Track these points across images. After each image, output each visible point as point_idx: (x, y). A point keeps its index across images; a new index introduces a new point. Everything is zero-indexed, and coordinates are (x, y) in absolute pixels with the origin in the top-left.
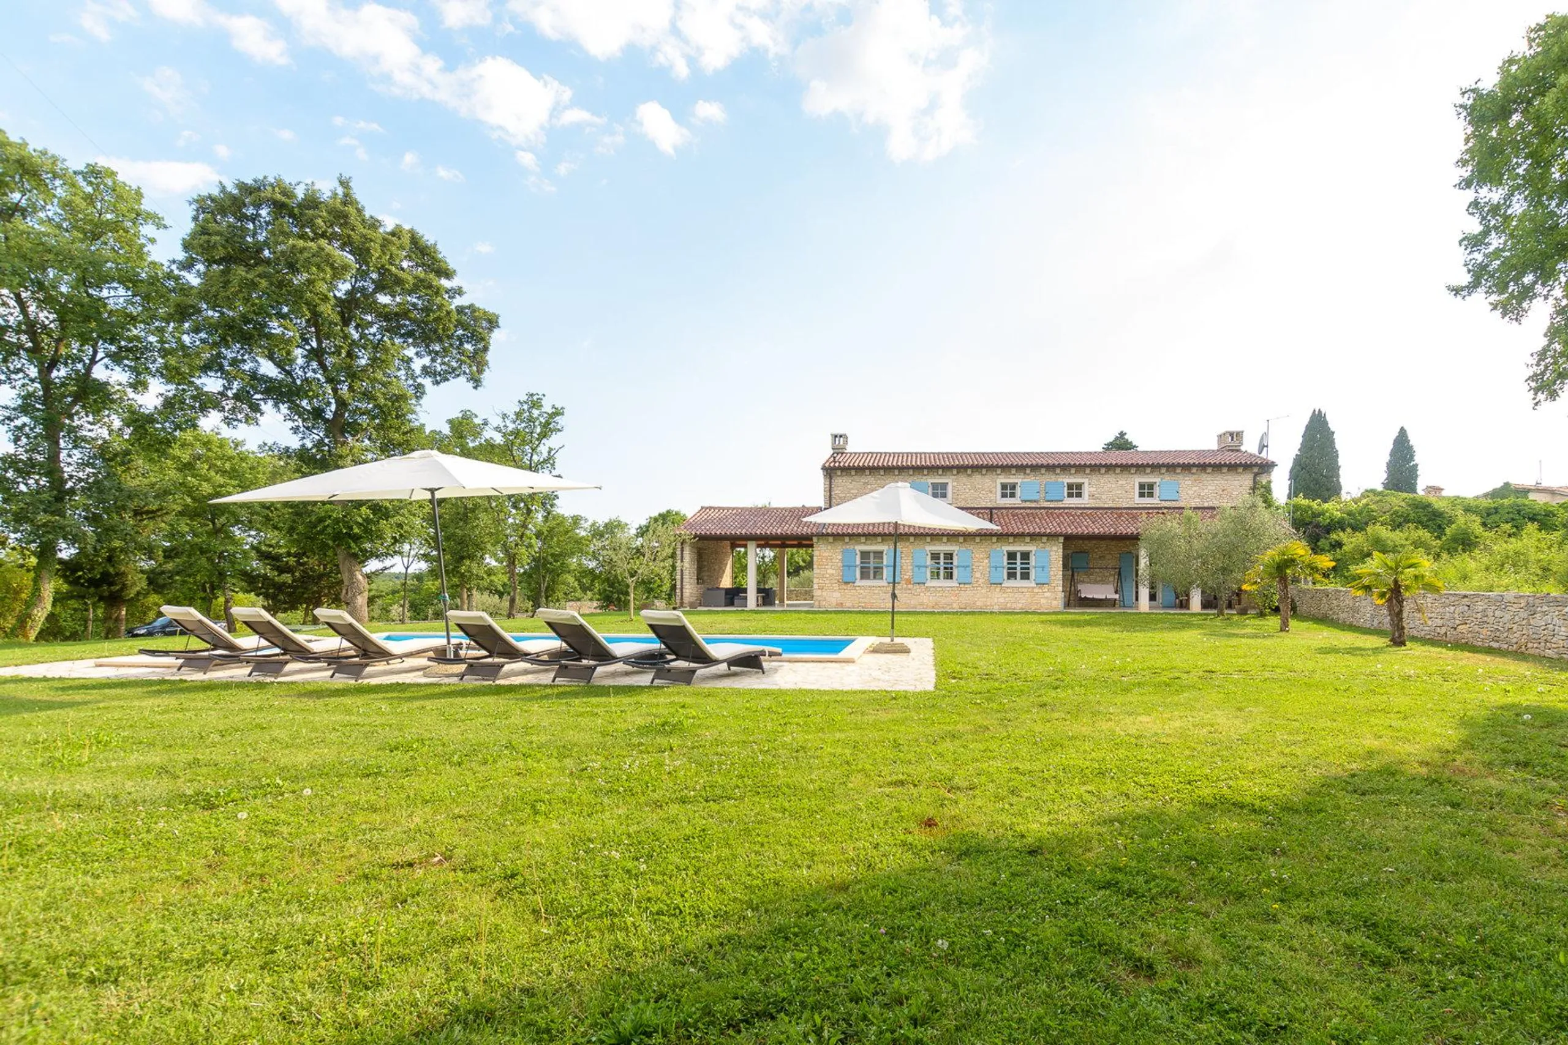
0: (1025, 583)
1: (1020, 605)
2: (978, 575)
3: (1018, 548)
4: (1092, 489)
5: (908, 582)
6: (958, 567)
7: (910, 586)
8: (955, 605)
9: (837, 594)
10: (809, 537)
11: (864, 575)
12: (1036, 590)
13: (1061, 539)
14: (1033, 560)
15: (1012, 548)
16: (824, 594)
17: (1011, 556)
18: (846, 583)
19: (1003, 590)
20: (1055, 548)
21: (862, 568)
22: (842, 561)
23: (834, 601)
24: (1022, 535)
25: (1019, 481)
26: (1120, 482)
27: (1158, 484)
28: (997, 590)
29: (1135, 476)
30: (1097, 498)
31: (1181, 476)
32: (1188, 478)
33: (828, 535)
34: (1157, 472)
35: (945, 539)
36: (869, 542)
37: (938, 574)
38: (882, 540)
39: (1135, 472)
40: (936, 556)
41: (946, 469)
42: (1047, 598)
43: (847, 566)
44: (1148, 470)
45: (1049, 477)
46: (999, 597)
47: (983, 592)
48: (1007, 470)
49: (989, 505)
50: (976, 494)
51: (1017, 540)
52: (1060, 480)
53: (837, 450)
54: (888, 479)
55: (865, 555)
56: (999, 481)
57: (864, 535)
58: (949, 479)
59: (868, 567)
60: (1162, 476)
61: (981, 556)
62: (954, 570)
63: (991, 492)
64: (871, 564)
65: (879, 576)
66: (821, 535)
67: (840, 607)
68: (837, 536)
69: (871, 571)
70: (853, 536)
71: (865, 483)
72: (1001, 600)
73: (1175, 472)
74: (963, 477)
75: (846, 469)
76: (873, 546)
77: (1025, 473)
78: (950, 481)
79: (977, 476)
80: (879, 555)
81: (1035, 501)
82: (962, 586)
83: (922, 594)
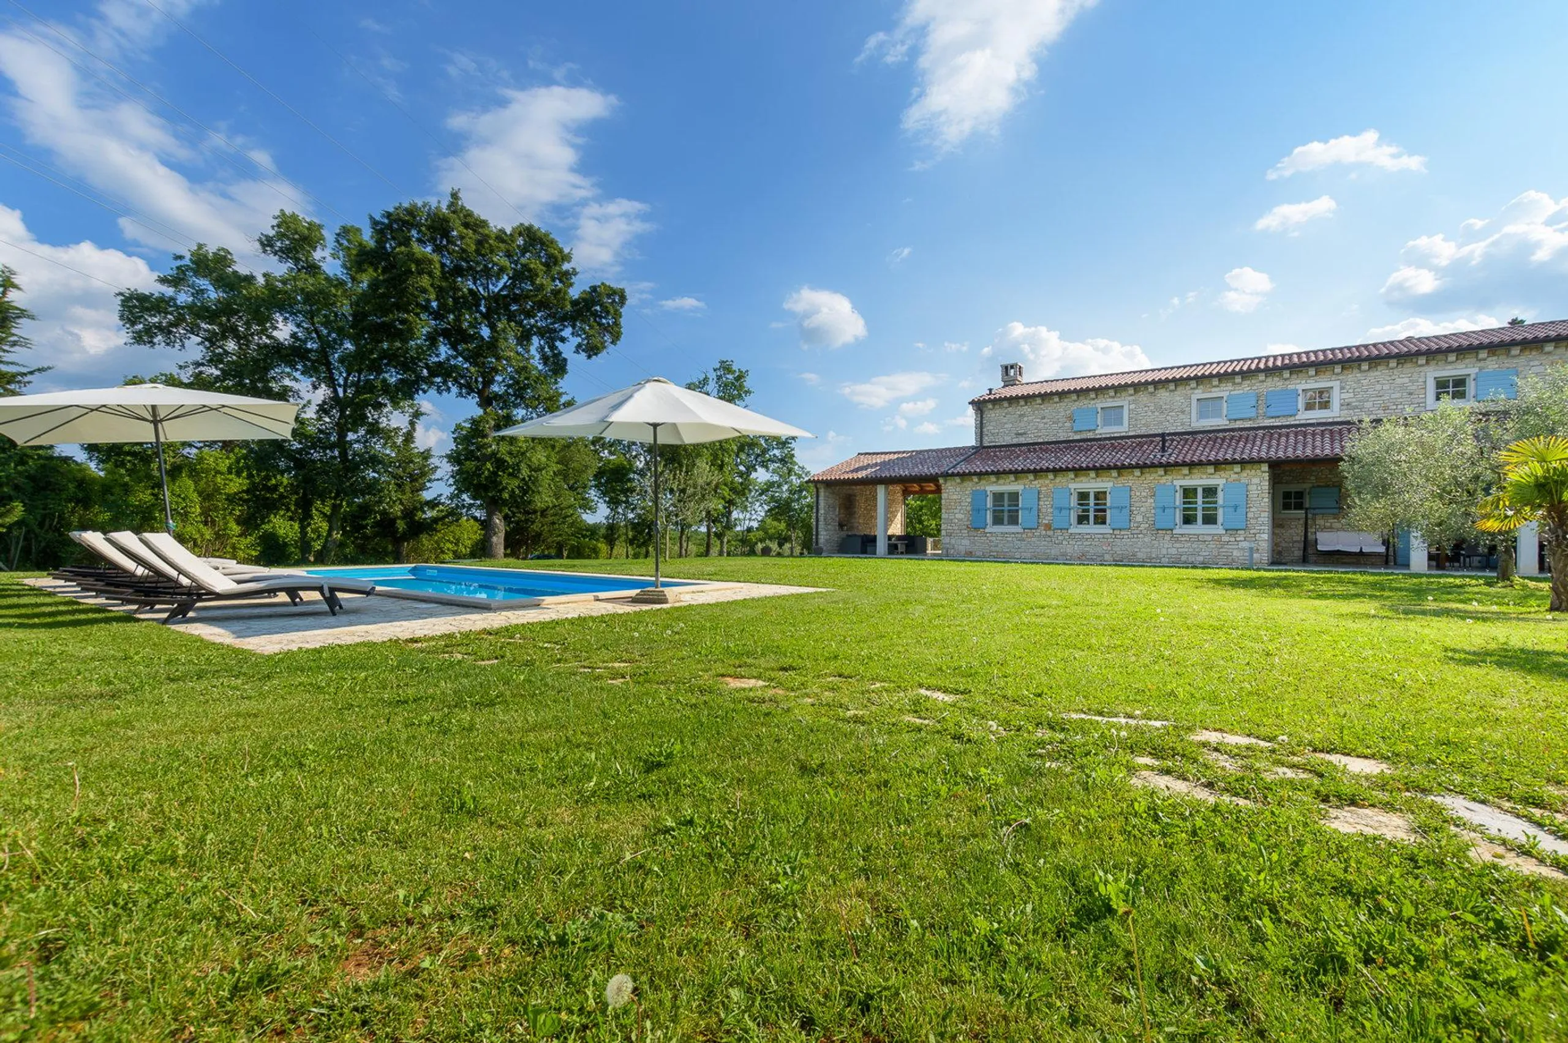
0: (1210, 529)
1: (1201, 559)
2: (1139, 518)
3: (1199, 480)
4: (1343, 396)
5: (1048, 527)
6: (1113, 508)
7: (1050, 533)
8: (1107, 557)
9: (966, 542)
10: (933, 479)
11: (998, 521)
12: (1226, 538)
13: (1265, 467)
14: (1220, 498)
15: (1189, 482)
16: (953, 541)
17: (1189, 493)
18: (977, 529)
19: (1175, 539)
20: (1256, 480)
21: (994, 511)
22: (971, 503)
23: (962, 549)
24: (1200, 464)
25: (1225, 394)
26: (1399, 381)
27: (1472, 377)
28: (1167, 538)
29: (1426, 368)
30: (1356, 407)
31: (1522, 360)
32: (1536, 363)
33: (953, 475)
34: (1470, 360)
35: (1092, 474)
36: (1001, 481)
37: (1087, 518)
38: (1016, 479)
39: (1427, 363)
40: (1083, 496)
41: (1119, 389)
42: (1243, 549)
43: (977, 510)
44: (1452, 357)
45: (1273, 384)
46: (1166, 547)
47: (1146, 539)
48: (1206, 381)
49: (1180, 429)
50: (1162, 417)
51: (1195, 471)
52: (1291, 387)
53: (1009, 382)
54: (1048, 409)
55: (998, 497)
56: (1194, 397)
57: (993, 473)
58: (1124, 401)
59: (1003, 511)
60: (1482, 364)
61: (1144, 494)
62: (1108, 512)
63: (1183, 412)
64: (1006, 508)
65: (1014, 521)
66: (946, 475)
67: (969, 557)
68: (963, 476)
69: (1006, 514)
70: (980, 475)
71: (1020, 416)
72: (1173, 551)
73: (1508, 354)
74: (1143, 397)
75: (997, 402)
76: (1008, 486)
77: (1234, 384)
78: (1125, 403)
79: (1163, 394)
80: (1014, 497)
81: (1250, 419)
82: (1120, 532)
83: (1065, 542)
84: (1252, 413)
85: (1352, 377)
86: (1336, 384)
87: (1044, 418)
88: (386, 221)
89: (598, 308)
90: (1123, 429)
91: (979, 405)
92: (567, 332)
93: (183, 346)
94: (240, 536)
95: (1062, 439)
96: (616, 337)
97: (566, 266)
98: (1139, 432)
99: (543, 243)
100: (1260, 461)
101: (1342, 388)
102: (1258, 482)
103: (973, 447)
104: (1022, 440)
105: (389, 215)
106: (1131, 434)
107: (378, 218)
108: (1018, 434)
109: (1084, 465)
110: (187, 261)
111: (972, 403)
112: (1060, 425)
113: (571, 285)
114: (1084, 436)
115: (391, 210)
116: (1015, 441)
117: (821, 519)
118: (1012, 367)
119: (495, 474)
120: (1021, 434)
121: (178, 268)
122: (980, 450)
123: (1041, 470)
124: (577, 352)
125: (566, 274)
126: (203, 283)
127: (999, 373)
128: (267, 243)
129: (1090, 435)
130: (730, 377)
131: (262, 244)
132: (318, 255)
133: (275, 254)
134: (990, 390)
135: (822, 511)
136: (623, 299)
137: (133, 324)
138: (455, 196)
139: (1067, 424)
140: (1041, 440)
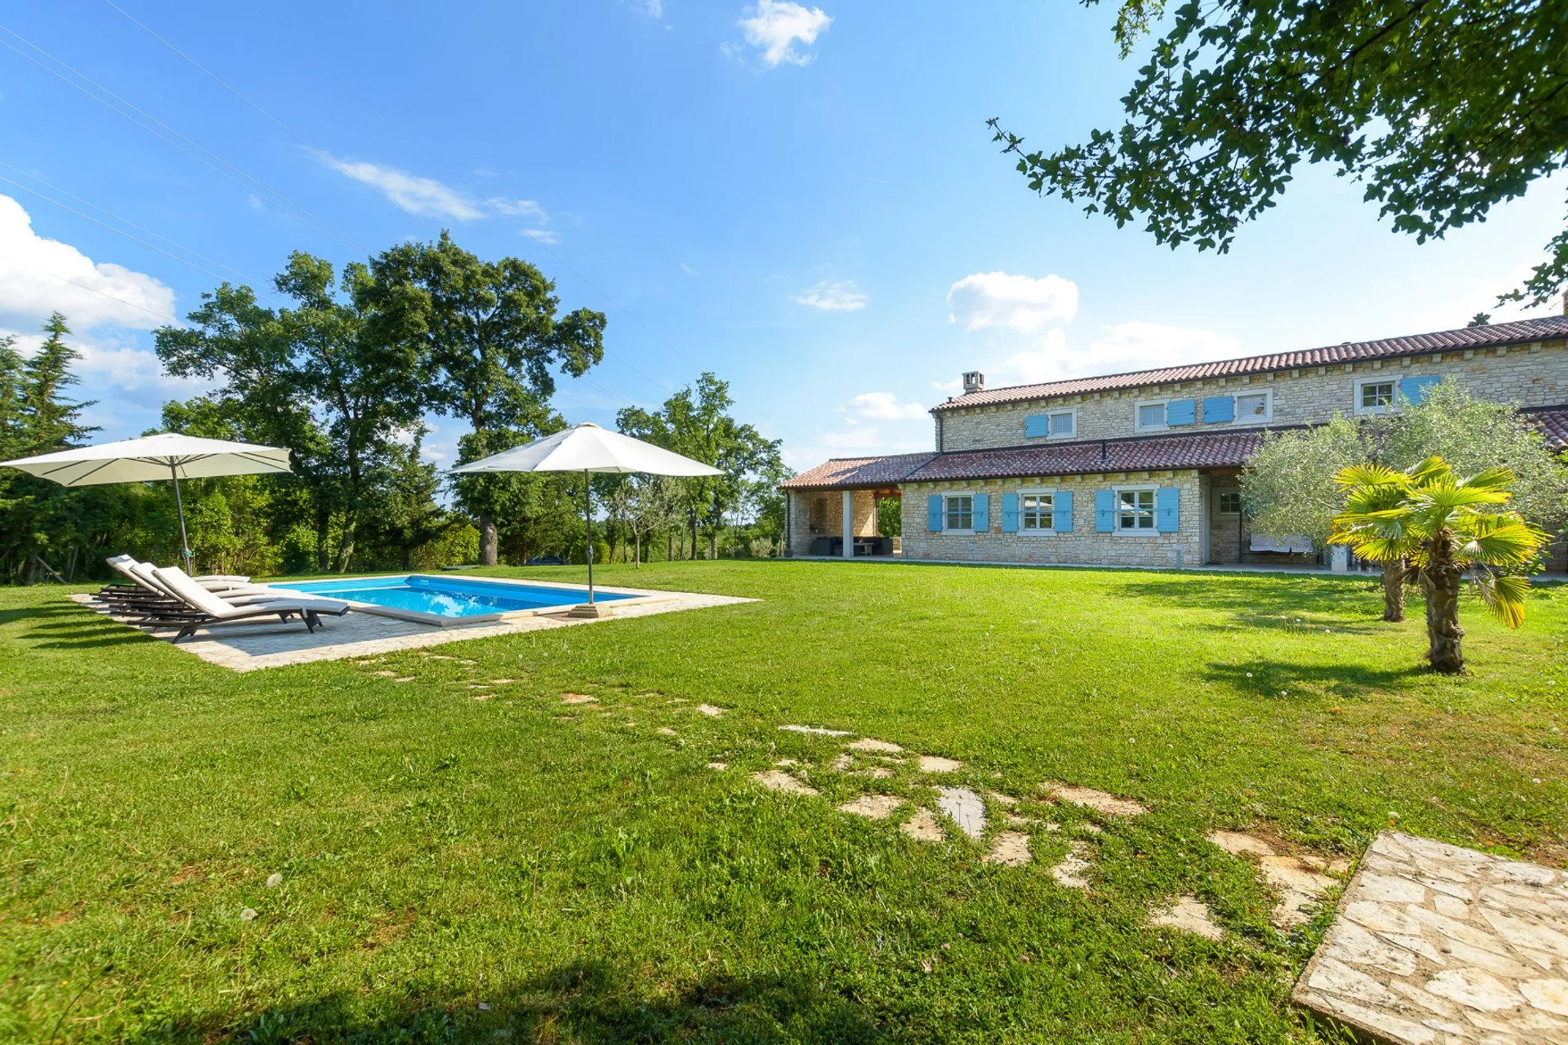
0: (1146, 532)
1: (1138, 560)
2: (1081, 522)
3: (1136, 486)
4: (1276, 402)
5: (999, 530)
6: (1055, 512)
7: (1000, 536)
8: (1052, 558)
9: (923, 544)
10: (892, 486)
11: (952, 525)
12: (1160, 541)
13: (1195, 473)
14: (1155, 502)
15: (1127, 488)
16: (912, 544)
17: (1126, 497)
18: (933, 532)
19: (1114, 541)
20: (1187, 486)
21: (949, 516)
22: (928, 508)
23: (921, 552)
24: (1135, 470)
25: (1166, 402)
26: (1327, 388)
27: (1397, 383)
28: (1107, 540)
29: (1354, 376)
30: (1288, 413)
31: (1443, 367)
32: (1458, 369)
33: (910, 481)
34: (1394, 366)
35: (1038, 480)
36: (955, 487)
37: (1033, 522)
38: (969, 485)
39: (1354, 370)
41: (1066, 397)
42: (1176, 551)
43: (934, 514)
44: (1377, 365)
45: (1211, 392)
46: (1106, 549)
47: (1088, 542)
48: (1148, 389)
49: (1124, 436)
50: (1107, 424)
51: (1132, 477)
52: (1227, 394)
53: (970, 389)
54: (1002, 416)
55: (952, 501)
56: (1137, 405)
57: (946, 479)
58: (1073, 409)
59: (957, 515)
60: (1405, 371)
61: (1085, 499)
62: (1053, 515)
63: (1127, 419)
64: (960, 512)
65: (967, 525)
66: (904, 482)
67: (927, 560)
68: (920, 482)
69: (960, 519)
70: (936, 481)
71: (977, 423)
72: (1113, 553)
73: (1431, 362)
74: (1090, 405)
75: (955, 410)
76: (961, 492)
77: (1174, 391)
78: (1073, 411)
79: (1108, 402)
80: (967, 501)
81: (1189, 425)
82: (1061, 535)
83: (1014, 545)
84: (1191, 419)
85: (1284, 385)
86: (1269, 392)
87: (999, 425)
88: (384, 261)
89: (580, 331)
90: (1070, 436)
91: (939, 414)
92: (553, 354)
93: (212, 376)
94: (268, 544)
95: (1016, 445)
96: (598, 358)
97: (549, 295)
98: (1086, 438)
99: (526, 275)
100: (1190, 468)
101: (1275, 395)
102: (1190, 487)
103: (934, 454)
104: (979, 447)
105: (386, 256)
106: (1079, 440)
107: (377, 259)
108: (975, 441)
109: (1029, 472)
110: (213, 299)
111: (932, 411)
112: (1014, 432)
113: (554, 311)
114: (1035, 442)
115: (389, 251)
116: (973, 447)
117: (793, 523)
118: (973, 375)
119: (487, 488)
120: (978, 441)
121: (206, 305)
122: (941, 456)
123: (991, 477)
124: (563, 372)
125: (549, 301)
126: (228, 318)
127: (961, 381)
128: (282, 283)
129: (1041, 442)
130: (713, 388)
131: (277, 282)
132: (328, 290)
133: (290, 291)
134: (950, 399)
135: (793, 516)
136: (603, 323)
137: (168, 357)
138: (444, 236)
139: (1020, 431)
140: (996, 446)
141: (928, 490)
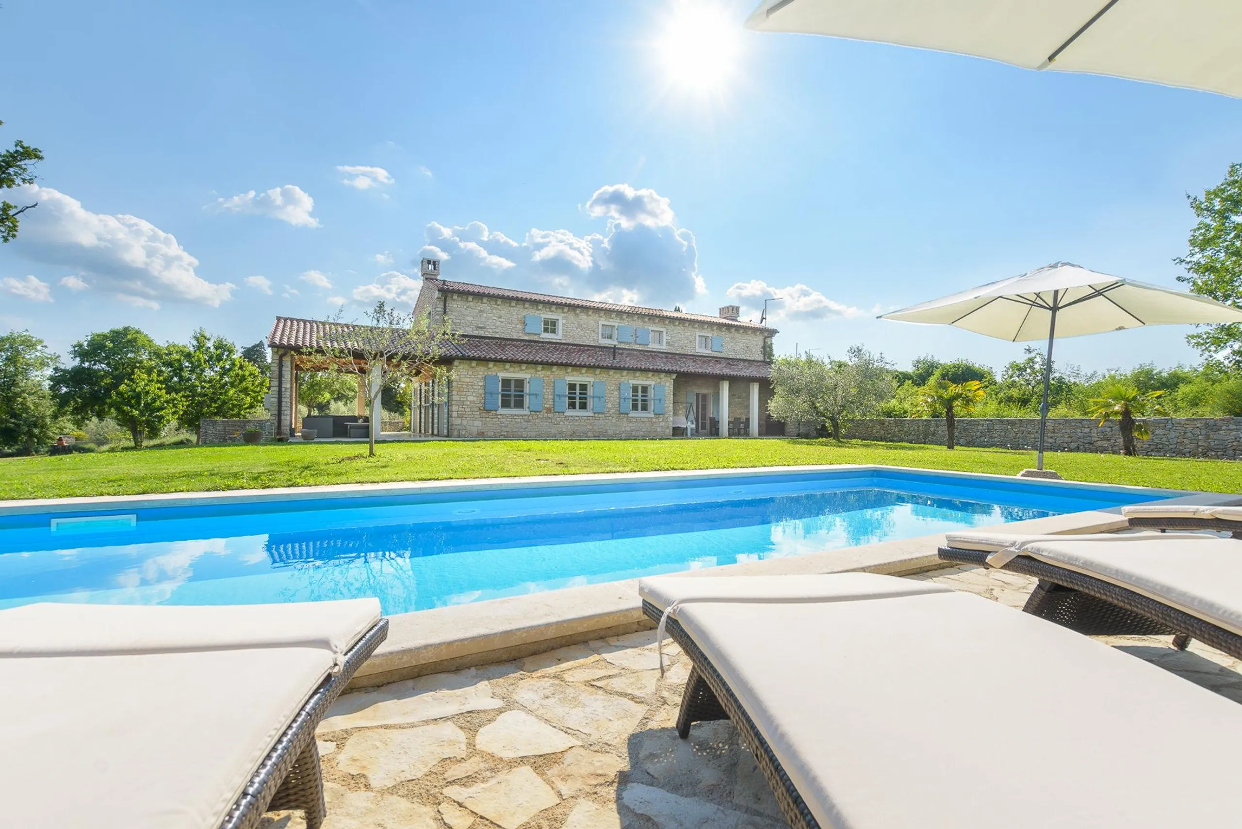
0: (645, 414)
1: (642, 433)
2: (610, 405)
4: (667, 337)
5: (549, 411)
6: (591, 398)
7: (550, 415)
8: (590, 433)
9: (478, 423)
11: (506, 404)
12: (654, 420)
14: (650, 394)
16: (465, 422)
17: (635, 389)
18: (488, 411)
19: (629, 420)
21: (503, 396)
22: (484, 387)
23: (474, 430)
25: (616, 324)
26: (686, 334)
27: (710, 338)
28: (625, 419)
29: (696, 330)
31: (724, 333)
32: (727, 336)
34: (710, 329)
36: (512, 369)
37: (574, 404)
38: (525, 369)
39: (697, 327)
40: (572, 387)
42: (662, 427)
43: (488, 393)
45: (638, 324)
46: (626, 427)
47: (614, 421)
48: (606, 313)
49: (592, 344)
50: (582, 333)
52: (646, 327)
54: (504, 310)
55: (506, 382)
56: (601, 323)
58: (560, 316)
59: (509, 396)
60: (713, 332)
61: (612, 388)
62: (588, 400)
63: (594, 332)
64: (513, 393)
65: (519, 404)
66: (466, 358)
67: (481, 436)
69: (512, 399)
71: (480, 311)
72: (628, 429)
73: (721, 330)
74: (573, 317)
75: (462, 295)
76: (515, 374)
77: (620, 318)
78: (560, 318)
79: (583, 317)
80: (520, 383)
81: (628, 343)
82: (596, 415)
83: (561, 423)
84: (631, 340)
85: (670, 328)
86: (663, 330)
87: (500, 317)
90: (558, 337)
91: (441, 293)
95: (515, 337)
98: (568, 341)
101: (665, 333)
102: (668, 384)
104: (482, 333)
106: (563, 341)
108: (478, 328)
112: (514, 326)
116: (476, 333)
120: (481, 328)
129: (536, 338)
139: (519, 326)
140: (497, 336)
141: (481, 371)
